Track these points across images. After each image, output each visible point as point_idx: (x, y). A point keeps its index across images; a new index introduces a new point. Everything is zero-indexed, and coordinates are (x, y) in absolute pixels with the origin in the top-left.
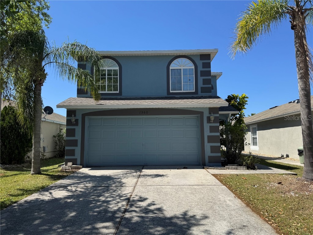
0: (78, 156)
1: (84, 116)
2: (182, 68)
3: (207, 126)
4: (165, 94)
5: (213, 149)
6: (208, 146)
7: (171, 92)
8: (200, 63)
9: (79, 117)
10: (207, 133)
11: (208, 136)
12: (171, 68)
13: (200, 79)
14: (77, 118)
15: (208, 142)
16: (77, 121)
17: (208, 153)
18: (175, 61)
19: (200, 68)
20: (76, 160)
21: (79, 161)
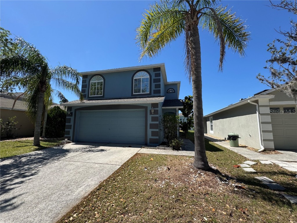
0: (71, 135)
1: (76, 110)
2: (141, 78)
3: (149, 117)
4: (130, 96)
5: (153, 134)
6: (150, 131)
7: (134, 94)
8: (153, 74)
9: (73, 111)
10: (150, 122)
11: (150, 124)
12: (134, 78)
13: (153, 84)
14: (72, 112)
15: (150, 128)
16: (71, 113)
17: (150, 136)
18: (138, 74)
19: (153, 77)
20: (70, 137)
21: (71, 139)
